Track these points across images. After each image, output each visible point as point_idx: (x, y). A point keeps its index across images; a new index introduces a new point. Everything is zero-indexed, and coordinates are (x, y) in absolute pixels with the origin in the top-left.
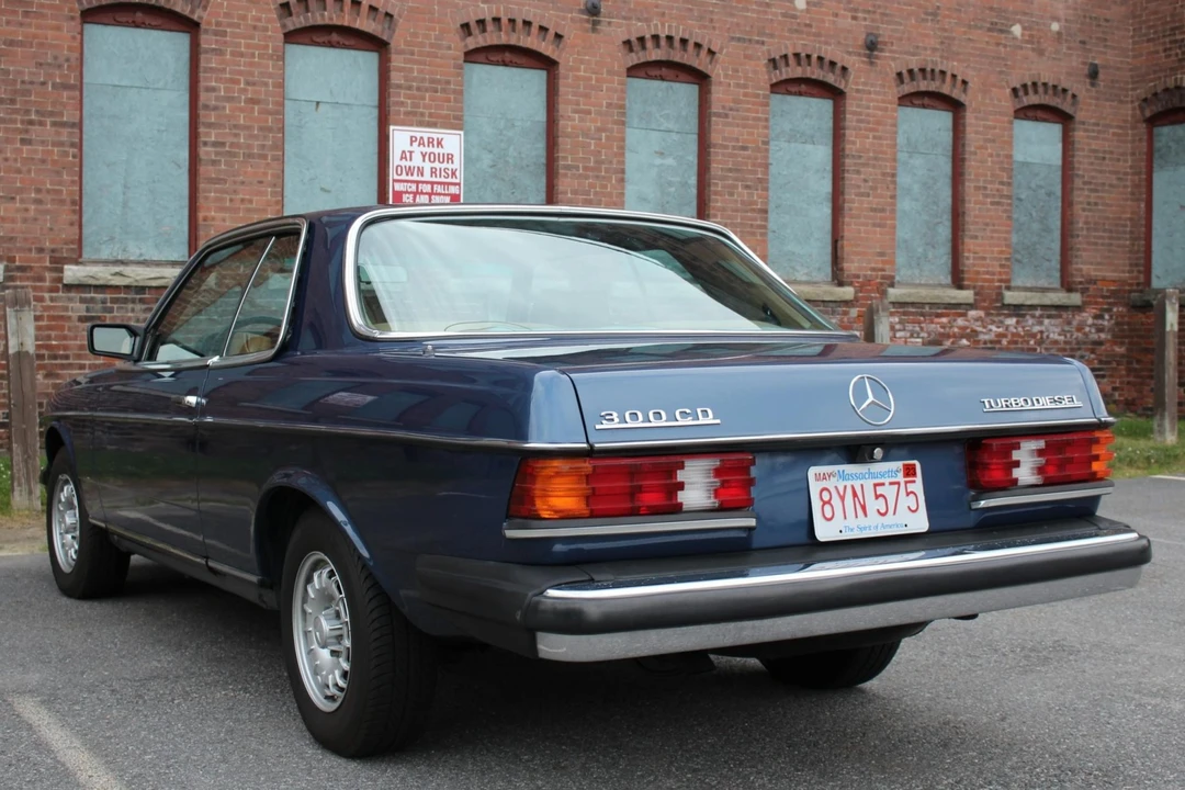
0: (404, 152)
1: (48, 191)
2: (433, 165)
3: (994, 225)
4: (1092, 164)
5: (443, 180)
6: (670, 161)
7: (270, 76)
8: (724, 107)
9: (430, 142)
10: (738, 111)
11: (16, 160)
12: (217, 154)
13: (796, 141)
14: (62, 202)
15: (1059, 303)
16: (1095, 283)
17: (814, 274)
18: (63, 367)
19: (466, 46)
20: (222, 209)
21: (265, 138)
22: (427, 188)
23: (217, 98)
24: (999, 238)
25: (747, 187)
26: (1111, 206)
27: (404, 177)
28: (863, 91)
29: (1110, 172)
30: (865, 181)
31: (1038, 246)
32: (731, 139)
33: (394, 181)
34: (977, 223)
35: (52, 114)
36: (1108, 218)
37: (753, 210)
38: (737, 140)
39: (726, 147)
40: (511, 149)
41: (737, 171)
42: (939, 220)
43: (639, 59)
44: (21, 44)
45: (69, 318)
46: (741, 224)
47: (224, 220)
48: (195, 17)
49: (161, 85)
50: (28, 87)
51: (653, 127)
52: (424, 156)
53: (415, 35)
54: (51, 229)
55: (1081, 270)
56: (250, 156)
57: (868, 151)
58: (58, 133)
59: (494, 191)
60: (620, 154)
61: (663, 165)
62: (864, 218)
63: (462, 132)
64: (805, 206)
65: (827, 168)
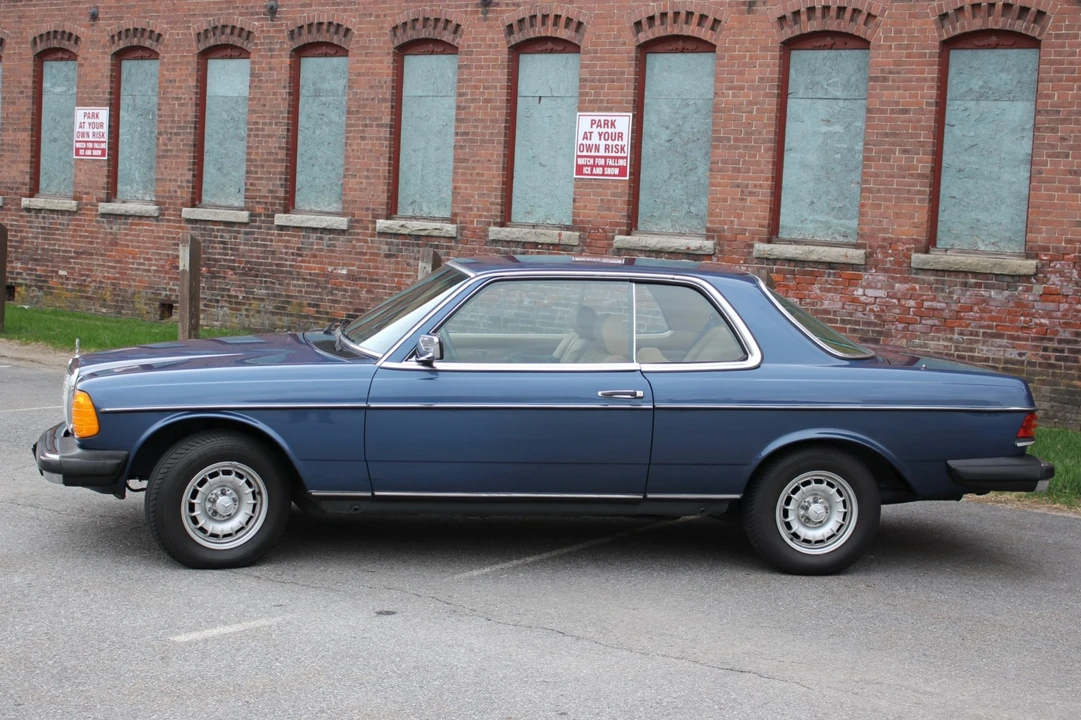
0: (586, 133)
1: (372, 170)
2: (607, 143)
5: (614, 154)
6: (838, 128)
7: (498, 81)
8: (883, 71)
10: (898, 73)
11: (358, 150)
12: (464, 140)
13: (987, 99)
17: (1002, 244)
19: (638, 40)
22: (601, 162)
23: (466, 101)
25: (905, 151)
27: (585, 153)
28: (1067, 36)
30: (1063, 139)
32: (889, 103)
33: (578, 156)
37: (912, 175)
38: (897, 103)
39: (883, 112)
40: (685, 125)
41: (894, 135)
43: (792, 32)
44: (363, 74)
45: (380, 254)
46: (896, 190)
47: (466, 189)
48: (456, 44)
49: (445, 93)
50: (366, 102)
51: (819, 95)
52: (600, 135)
53: (599, 37)
56: (483, 141)
57: (1071, 104)
58: (379, 131)
59: (669, 162)
60: (770, 125)
61: (830, 132)
62: (1059, 182)
63: (631, 114)
64: (997, 169)
65: (1027, 127)
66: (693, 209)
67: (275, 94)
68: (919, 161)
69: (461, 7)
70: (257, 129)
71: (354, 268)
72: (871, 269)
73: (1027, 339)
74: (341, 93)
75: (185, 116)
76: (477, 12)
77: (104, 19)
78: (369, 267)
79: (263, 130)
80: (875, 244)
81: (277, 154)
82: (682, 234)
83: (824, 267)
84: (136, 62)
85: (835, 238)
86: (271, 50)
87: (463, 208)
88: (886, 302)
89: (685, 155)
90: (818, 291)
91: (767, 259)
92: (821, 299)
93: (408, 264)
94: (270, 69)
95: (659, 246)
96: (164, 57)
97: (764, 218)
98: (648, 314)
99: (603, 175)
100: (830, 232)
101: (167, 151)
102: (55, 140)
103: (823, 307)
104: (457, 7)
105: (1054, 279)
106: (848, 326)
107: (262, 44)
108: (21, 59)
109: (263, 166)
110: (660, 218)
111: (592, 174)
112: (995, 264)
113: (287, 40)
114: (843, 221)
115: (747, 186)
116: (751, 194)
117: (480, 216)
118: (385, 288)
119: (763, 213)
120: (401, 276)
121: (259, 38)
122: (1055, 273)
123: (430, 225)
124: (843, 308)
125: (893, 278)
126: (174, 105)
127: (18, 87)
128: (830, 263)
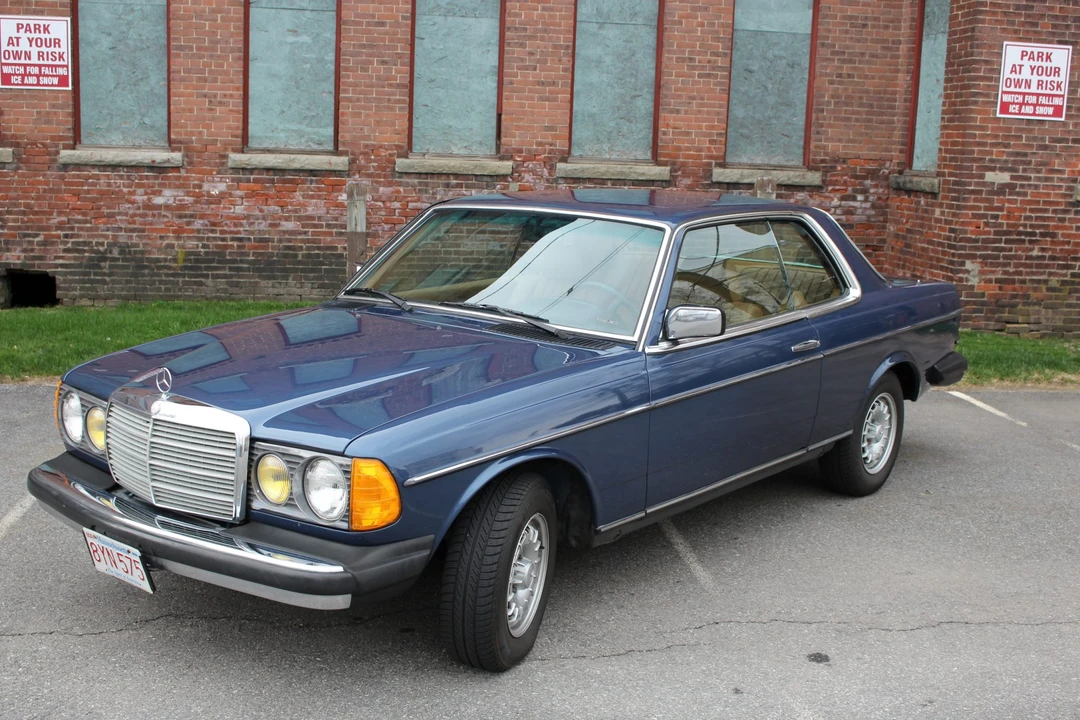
0: (11, 38)
2: (40, 49)
3: (702, 99)
4: (847, 32)
5: (50, 62)
6: (305, 39)
9: (37, 28)
13: (454, 15)
15: (790, 182)
16: (844, 162)
17: (474, 148)
22: (35, 70)
24: (708, 113)
25: (384, 62)
26: (873, 78)
27: (12, 61)
29: (873, 41)
30: (531, 54)
31: (774, 121)
32: (364, 16)
33: (2, 65)
34: (680, 96)
36: (867, 92)
37: (391, 85)
38: (373, 16)
39: (359, 24)
40: (131, 32)
41: (371, 46)
42: (637, 93)
46: (375, 99)
51: (285, 5)
52: (31, 41)
55: (824, 147)
57: (536, 23)
59: (113, 71)
60: (237, 34)
61: (296, 42)
62: (529, 92)
63: (69, 19)
64: (465, 80)
65: (492, 41)
66: (147, 120)
68: (397, 71)
72: (354, 174)
73: (506, 233)
80: (357, 151)
82: (134, 147)
83: (306, 174)
85: (310, 146)
88: (372, 205)
89: (134, 65)
90: (301, 198)
91: (243, 169)
92: (304, 205)
95: (118, 160)
97: (237, 128)
98: (108, 230)
99: (38, 84)
100: (303, 140)
103: (308, 213)
105: (528, 177)
106: (335, 230)
110: (108, 130)
111: (23, 84)
112: (476, 167)
114: (316, 130)
115: (215, 96)
116: (221, 103)
119: (235, 122)
122: (529, 172)
124: (328, 213)
125: (377, 182)
128: (311, 171)
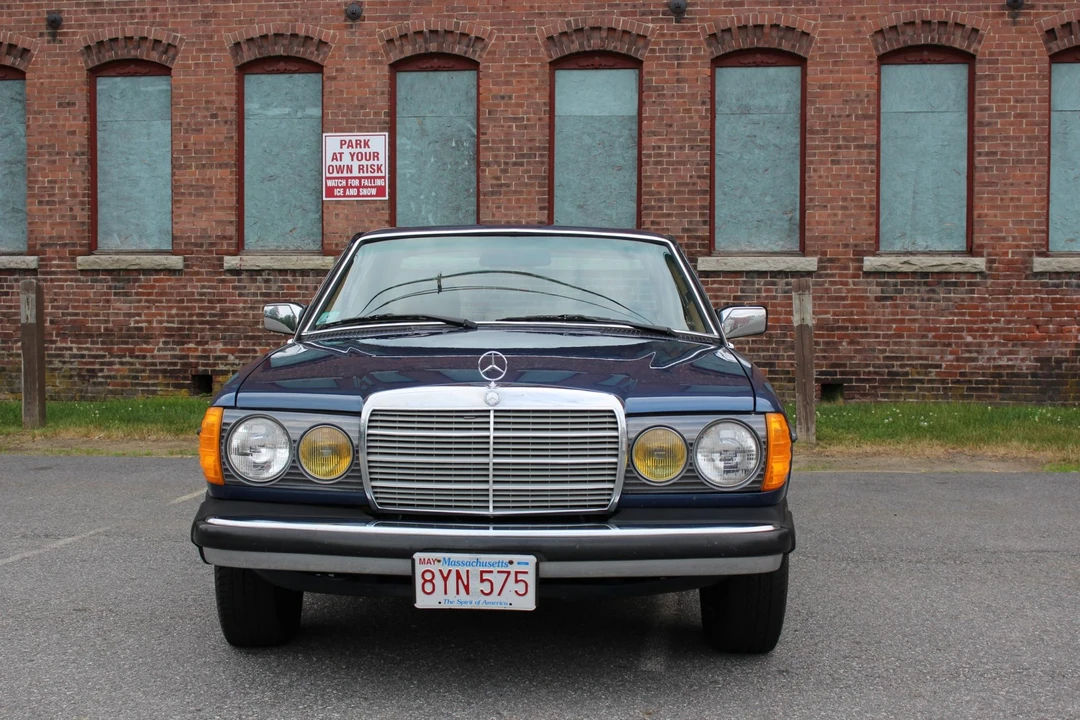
1: (852, 200)
7: (1036, 93)
11: (827, 177)
12: (990, 162)
14: (863, 207)
18: (862, 336)
20: (992, 207)
21: (1032, 145)
23: (990, 116)
35: (855, 139)
44: (832, 87)
45: (868, 298)
47: (995, 216)
48: (971, 51)
49: (944, 108)
50: (837, 119)
54: (854, 229)
56: (1018, 161)
58: (860, 154)
67: (688, 111)
69: (978, 8)
70: (661, 155)
71: (828, 316)
74: (783, 110)
75: (531, 140)
76: (1003, 15)
77: (370, 19)
78: (852, 313)
79: (670, 155)
81: (694, 184)
84: (425, 74)
86: (678, 58)
87: (992, 238)
93: (912, 307)
94: (678, 81)
96: (488, 67)
101: (501, 186)
102: (271, 178)
104: (971, 9)
107: (662, 50)
108: (209, 72)
109: (671, 200)
113: (704, 46)
117: (1018, 246)
118: (877, 336)
120: (902, 321)
121: (657, 43)
123: (948, 260)
126: (511, 127)
127: (208, 109)
